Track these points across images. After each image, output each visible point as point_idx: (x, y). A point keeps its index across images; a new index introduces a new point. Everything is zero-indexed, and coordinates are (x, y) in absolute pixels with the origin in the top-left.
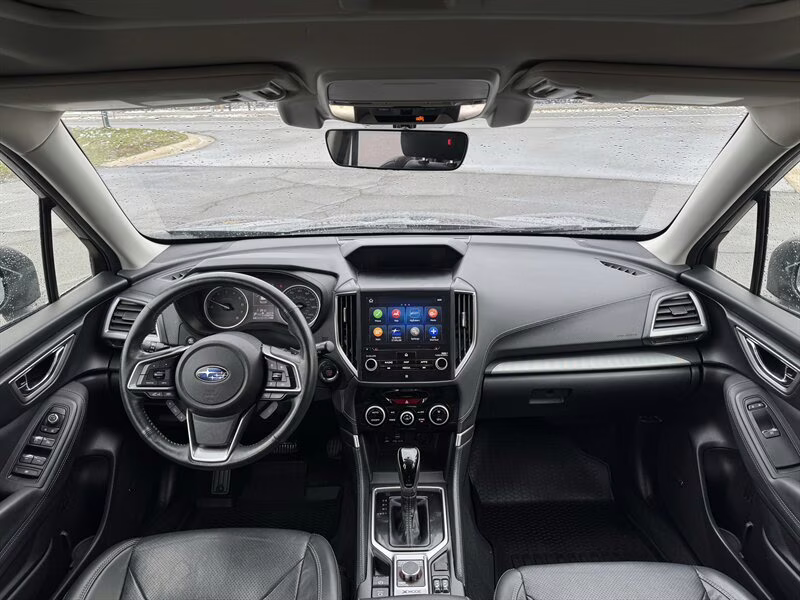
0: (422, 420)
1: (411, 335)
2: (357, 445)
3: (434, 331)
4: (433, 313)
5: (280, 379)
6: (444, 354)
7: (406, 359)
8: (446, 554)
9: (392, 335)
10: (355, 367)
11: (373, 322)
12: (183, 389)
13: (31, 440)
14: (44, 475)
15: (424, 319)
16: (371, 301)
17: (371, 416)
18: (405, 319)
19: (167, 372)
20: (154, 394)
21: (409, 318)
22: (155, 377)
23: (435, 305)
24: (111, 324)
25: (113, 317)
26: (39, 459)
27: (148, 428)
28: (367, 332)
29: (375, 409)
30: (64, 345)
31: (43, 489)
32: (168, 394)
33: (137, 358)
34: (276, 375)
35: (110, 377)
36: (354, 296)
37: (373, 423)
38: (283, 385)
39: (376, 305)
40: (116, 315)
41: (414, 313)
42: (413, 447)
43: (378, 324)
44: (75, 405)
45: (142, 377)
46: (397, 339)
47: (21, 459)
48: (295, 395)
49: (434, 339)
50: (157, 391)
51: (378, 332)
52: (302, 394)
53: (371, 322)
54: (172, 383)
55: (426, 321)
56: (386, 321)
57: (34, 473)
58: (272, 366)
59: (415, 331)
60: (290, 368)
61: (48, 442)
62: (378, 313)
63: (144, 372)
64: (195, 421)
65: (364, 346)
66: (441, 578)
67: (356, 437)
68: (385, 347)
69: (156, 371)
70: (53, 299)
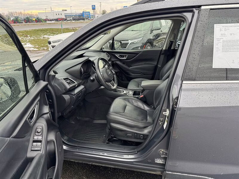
13: (34, 138)
14: (42, 149)
26: (39, 144)
31: (43, 153)
44: (44, 124)
47: (32, 145)
57: (39, 149)
61: (40, 138)
70: (27, 91)
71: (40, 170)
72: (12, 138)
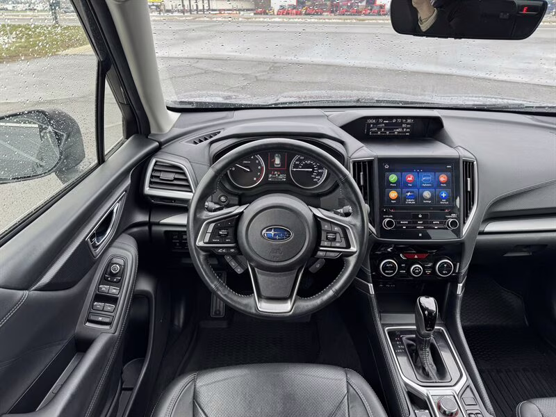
0: (428, 272)
1: (423, 198)
2: (372, 291)
3: (444, 195)
4: (443, 178)
5: (334, 239)
6: (453, 215)
7: (420, 219)
8: (468, 389)
9: (406, 198)
10: (374, 227)
11: (390, 186)
12: (250, 247)
13: (98, 289)
14: (116, 321)
15: (435, 184)
16: (387, 167)
17: (385, 268)
18: (418, 184)
19: (231, 230)
20: (220, 251)
21: (422, 183)
22: (220, 235)
23: (444, 171)
24: (151, 183)
25: (152, 176)
26: (109, 307)
27: (216, 283)
28: (383, 195)
29: (390, 263)
30: (118, 202)
31: (116, 334)
32: (232, 250)
33: (204, 217)
34: (330, 236)
35: (150, 229)
36: (371, 162)
37: (387, 274)
38: (338, 245)
39: (392, 171)
40: (154, 174)
41: (426, 178)
42: (431, 296)
43: (393, 188)
44: (131, 255)
45: (208, 236)
46: (410, 201)
47: (92, 306)
48: (351, 254)
49: (444, 202)
50: (221, 247)
51: (393, 194)
52: (357, 253)
53: (387, 186)
54: (236, 239)
55: (437, 185)
56: (399, 185)
57: (107, 320)
58: (326, 227)
59: (427, 194)
60: (344, 229)
61: (114, 291)
62: (393, 178)
63: (210, 229)
64: (259, 276)
65: (381, 206)
66: (474, 412)
67: (371, 286)
68: (399, 209)
69: (220, 229)
70: (101, 159)
71: (102, 382)
72: (35, 290)
